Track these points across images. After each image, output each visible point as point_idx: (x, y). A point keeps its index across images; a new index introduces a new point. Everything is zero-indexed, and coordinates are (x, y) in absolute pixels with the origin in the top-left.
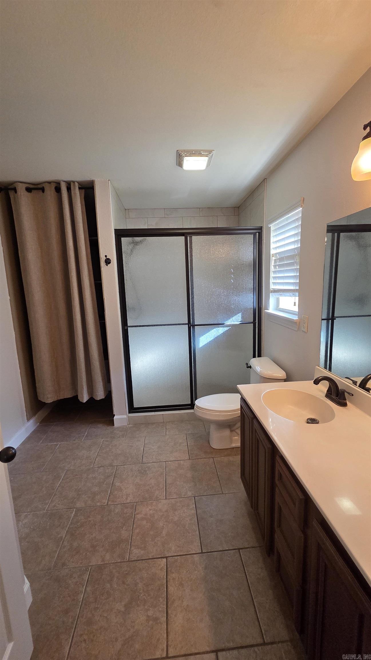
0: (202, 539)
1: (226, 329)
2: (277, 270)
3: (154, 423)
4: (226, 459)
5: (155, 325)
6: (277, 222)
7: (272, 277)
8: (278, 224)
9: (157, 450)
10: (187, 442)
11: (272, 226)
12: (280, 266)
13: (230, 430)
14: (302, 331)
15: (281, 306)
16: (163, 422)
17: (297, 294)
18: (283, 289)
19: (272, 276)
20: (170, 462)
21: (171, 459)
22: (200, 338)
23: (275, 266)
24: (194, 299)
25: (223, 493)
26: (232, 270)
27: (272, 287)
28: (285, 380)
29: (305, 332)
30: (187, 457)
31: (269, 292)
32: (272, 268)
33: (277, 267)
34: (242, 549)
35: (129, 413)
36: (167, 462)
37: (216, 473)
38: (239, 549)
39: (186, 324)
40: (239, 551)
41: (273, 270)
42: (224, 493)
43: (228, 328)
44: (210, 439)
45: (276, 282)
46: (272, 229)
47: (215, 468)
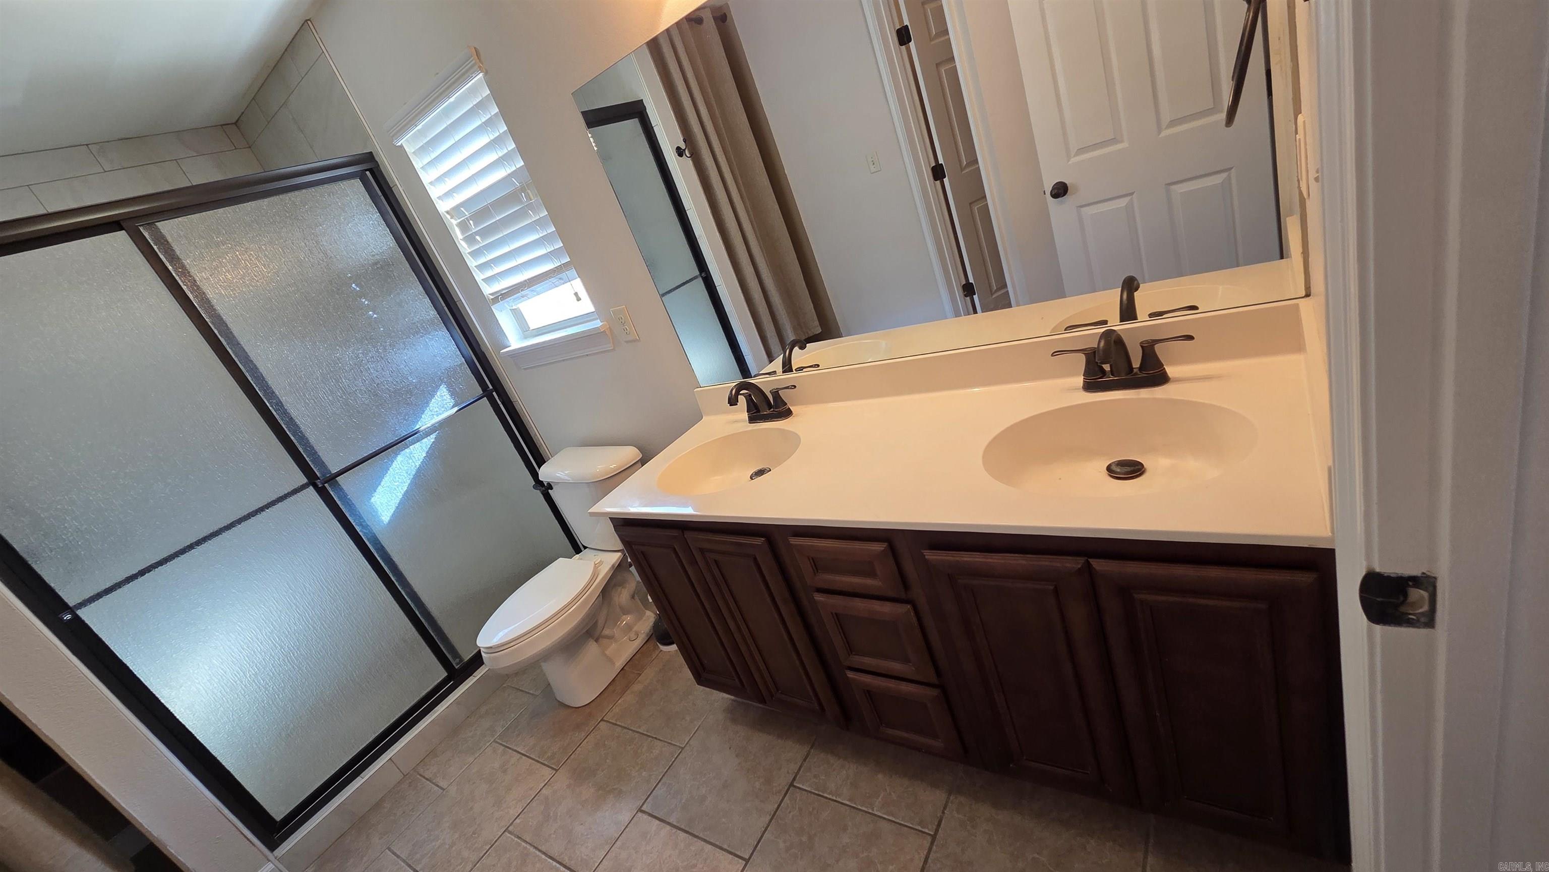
0: (725, 847)
1: (432, 438)
2: (481, 245)
3: (382, 800)
4: (629, 698)
5: (191, 547)
6: (419, 127)
7: (475, 266)
8: (421, 133)
9: (457, 835)
10: (516, 751)
11: (409, 143)
12: (484, 233)
13: (593, 639)
14: (627, 342)
15: (533, 324)
16: (405, 776)
17: (573, 272)
18: (526, 281)
19: (473, 266)
20: (518, 821)
21: (514, 812)
22: (373, 500)
23: (470, 240)
24: (287, 406)
25: (683, 748)
26: (353, 285)
27: (488, 290)
28: (643, 461)
29: (635, 341)
30: (547, 772)
31: (485, 304)
32: (464, 248)
33: (478, 238)
34: (794, 779)
35: (272, 846)
36: (511, 828)
37: (637, 735)
38: (791, 785)
39: (303, 487)
40: (795, 787)
41: (469, 251)
42: (683, 746)
43: (433, 436)
44: (559, 699)
45: (494, 275)
46: (410, 150)
47: (625, 730)
